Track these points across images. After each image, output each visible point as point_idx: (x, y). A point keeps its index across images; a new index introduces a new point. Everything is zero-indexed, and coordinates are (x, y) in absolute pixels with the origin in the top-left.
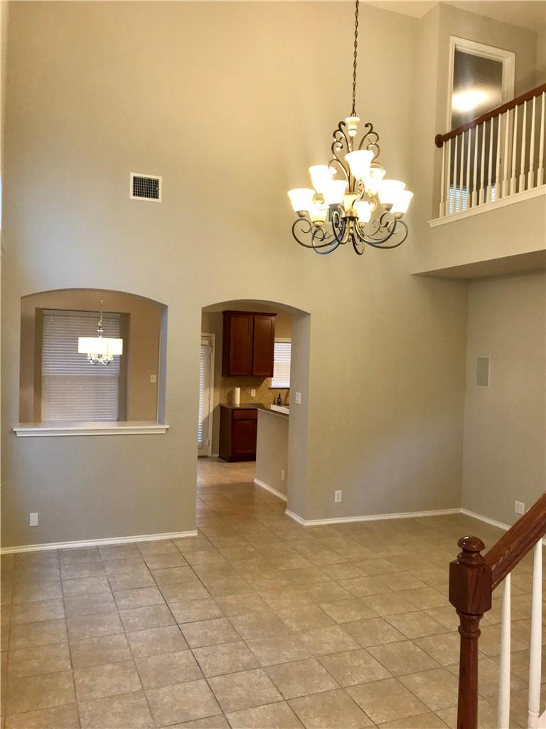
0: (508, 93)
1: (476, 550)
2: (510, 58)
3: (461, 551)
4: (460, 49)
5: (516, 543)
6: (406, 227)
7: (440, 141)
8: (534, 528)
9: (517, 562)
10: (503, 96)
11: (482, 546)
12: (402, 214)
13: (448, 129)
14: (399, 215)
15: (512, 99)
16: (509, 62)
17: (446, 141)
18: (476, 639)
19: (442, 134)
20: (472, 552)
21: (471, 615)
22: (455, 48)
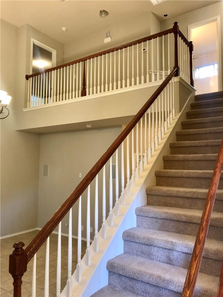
0: (54, 64)
1: (20, 247)
2: (55, 52)
3: (14, 249)
4: (35, 43)
5: (38, 241)
6: (8, 110)
7: (27, 77)
8: (46, 233)
9: (39, 248)
10: (52, 65)
11: (24, 245)
12: (7, 105)
13: (31, 73)
14: (5, 105)
15: (56, 66)
16: (54, 53)
17: (30, 78)
18: (20, 286)
19: (28, 75)
20: (18, 249)
21: (17, 276)
22: (33, 43)
